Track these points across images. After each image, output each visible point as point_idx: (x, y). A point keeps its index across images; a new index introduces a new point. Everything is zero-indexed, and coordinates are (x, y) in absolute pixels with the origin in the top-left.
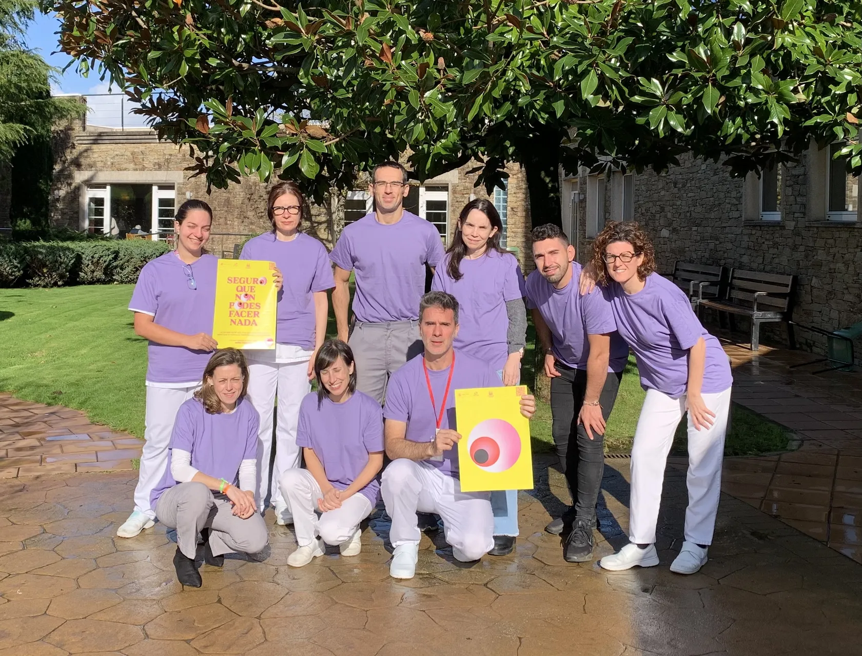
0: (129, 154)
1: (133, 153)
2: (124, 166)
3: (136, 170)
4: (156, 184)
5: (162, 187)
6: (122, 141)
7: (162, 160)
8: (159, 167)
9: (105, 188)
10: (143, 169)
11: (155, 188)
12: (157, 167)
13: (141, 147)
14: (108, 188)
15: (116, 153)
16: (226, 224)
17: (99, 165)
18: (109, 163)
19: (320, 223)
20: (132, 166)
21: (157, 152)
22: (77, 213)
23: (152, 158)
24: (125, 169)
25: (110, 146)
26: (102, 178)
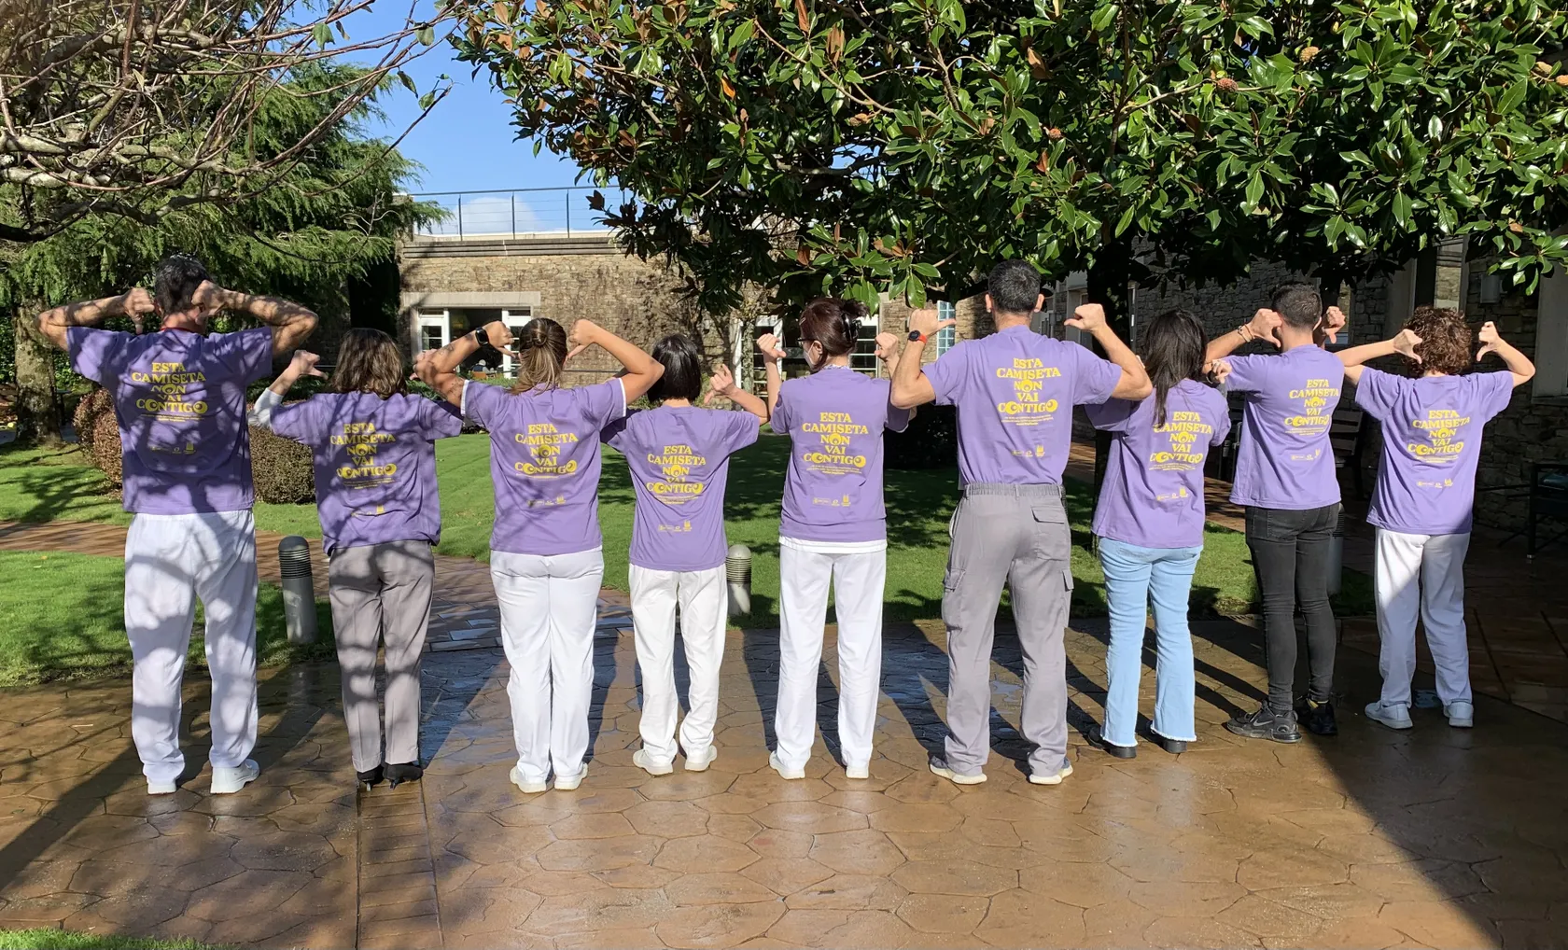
0: (471, 270)
1: (475, 269)
2: (467, 285)
3: (481, 290)
4: (506, 308)
5: (514, 312)
6: (461, 254)
7: (513, 278)
8: (510, 286)
9: (442, 313)
10: (490, 289)
11: (505, 314)
12: (507, 286)
13: (486, 261)
14: (446, 313)
15: (454, 269)
16: (597, 358)
17: (433, 284)
18: (446, 282)
19: (715, 357)
20: (475, 285)
21: (506, 267)
22: (409, 345)
23: (500, 276)
24: (467, 290)
25: (445, 260)
26: (436, 300)
